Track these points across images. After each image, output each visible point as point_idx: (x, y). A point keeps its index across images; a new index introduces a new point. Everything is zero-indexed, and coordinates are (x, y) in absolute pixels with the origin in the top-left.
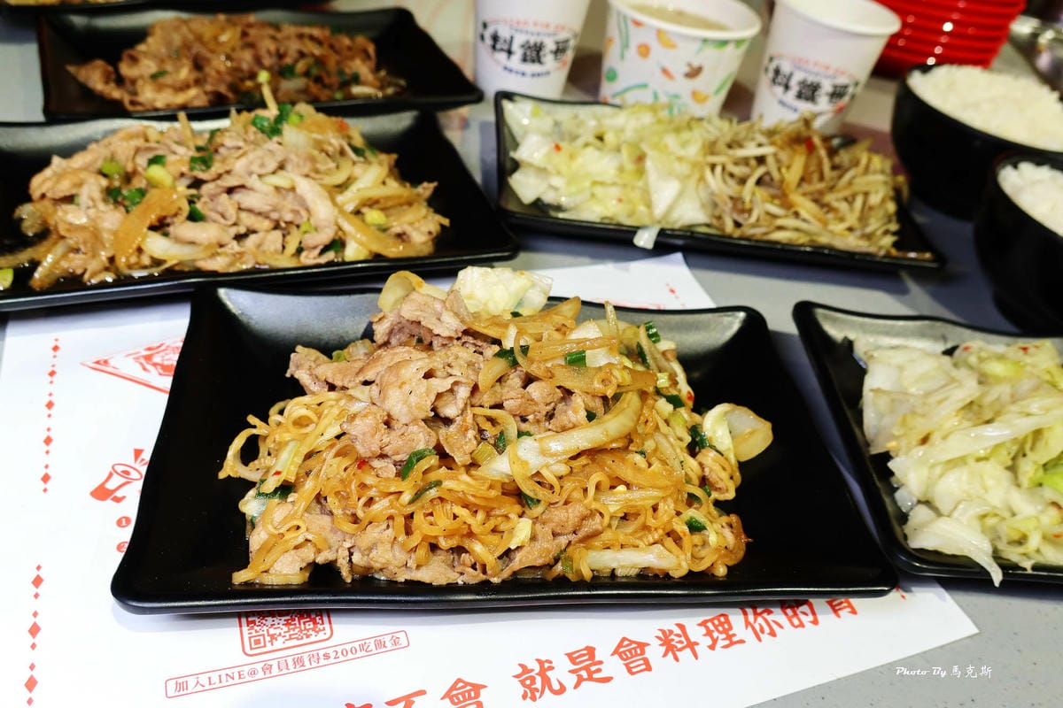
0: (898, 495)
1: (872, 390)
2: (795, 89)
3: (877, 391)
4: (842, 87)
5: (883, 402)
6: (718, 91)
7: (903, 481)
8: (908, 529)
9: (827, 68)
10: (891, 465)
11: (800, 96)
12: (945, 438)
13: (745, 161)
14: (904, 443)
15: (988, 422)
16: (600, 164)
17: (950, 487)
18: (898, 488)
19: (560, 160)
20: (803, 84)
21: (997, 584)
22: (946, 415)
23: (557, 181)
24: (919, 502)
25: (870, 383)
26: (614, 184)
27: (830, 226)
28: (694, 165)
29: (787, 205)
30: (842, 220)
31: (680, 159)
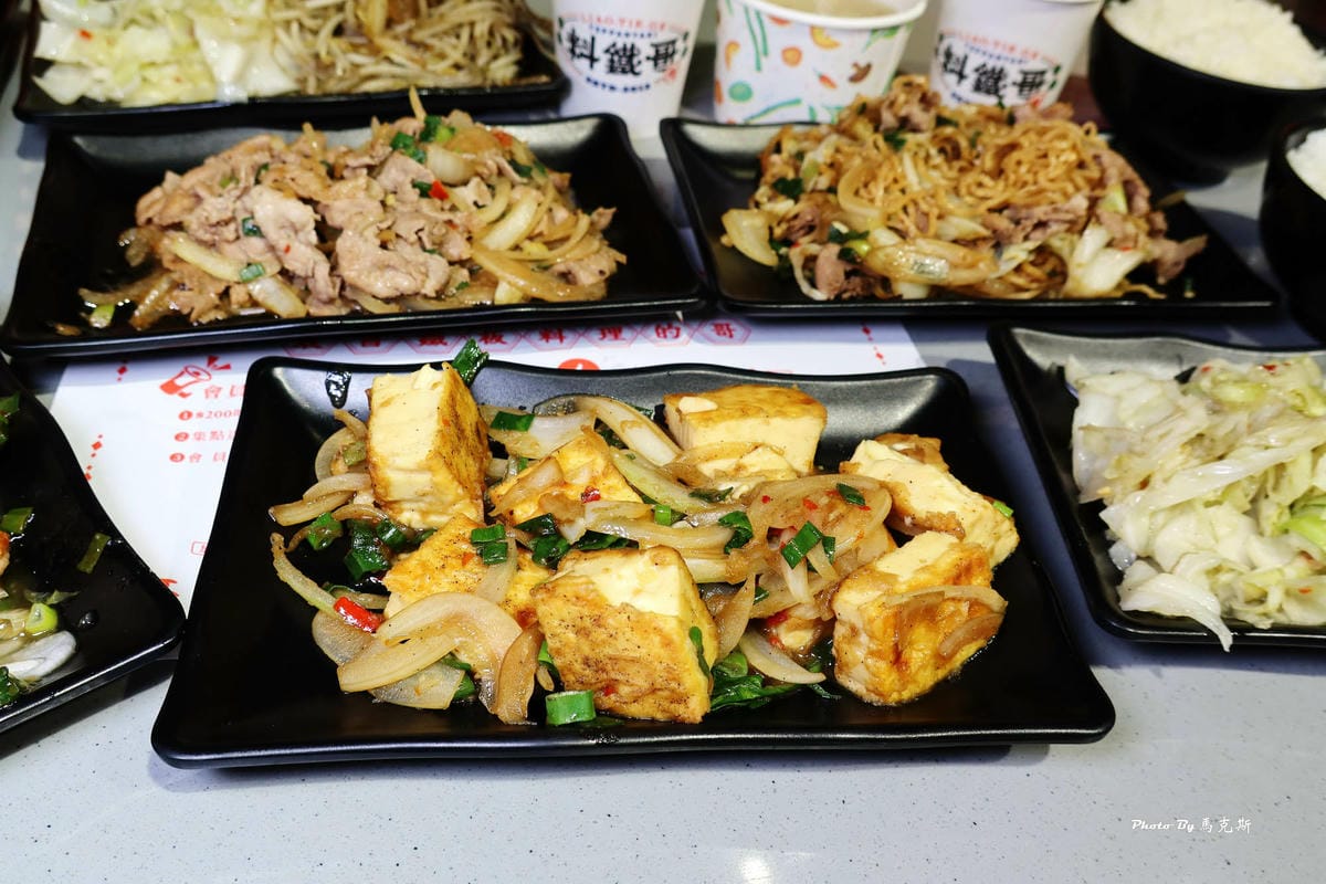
0: (1113, 551)
1: (1081, 428)
2: (972, 77)
3: (1088, 429)
5: (1095, 441)
7: (1119, 535)
8: (1121, 589)
9: (1012, 49)
10: (1103, 515)
12: (1166, 481)
14: (1118, 488)
15: (1221, 458)
17: (1173, 539)
18: (1114, 542)
21: (1227, 649)
22: (1169, 456)
24: (1139, 558)
25: (1082, 417)
27: (431, 67)
28: (261, 25)
29: (375, 51)
30: (442, 56)
31: (237, 20)
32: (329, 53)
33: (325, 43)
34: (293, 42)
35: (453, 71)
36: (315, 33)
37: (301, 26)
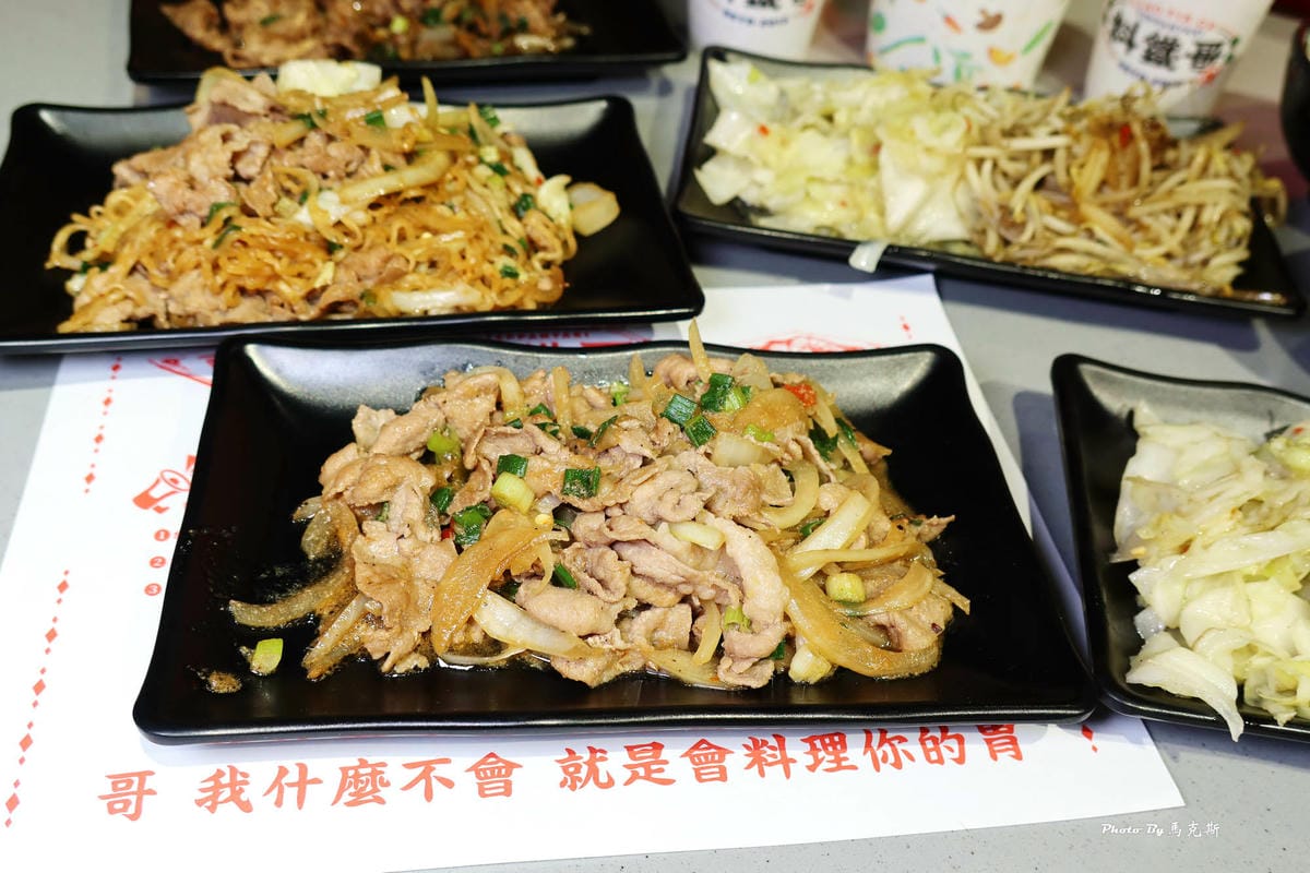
0: (1140, 619)
1: (1128, 479)
2: (1141, 47)
3: (1137, 480)
4: (1211, 46)
5: (1144, 495)
6: (1029, 48)
7: (1148, 601)
8: (1134, 660)
9: (1188, 18)
10: (1133, 577)
11: (1148, 57)
12: (1206, 547)
13: (1027, 155)
14: (1154, 549)
15: (1273, 529)
16: (822, 154)
17: (1207, 610)
18: (1143, 609)
19: (768, 146)
20: (1153, 40)
21: (1235, 738)
22: (1215, 521)
23: (762, 175)
24: (1167, 629)
25: (1134, 468)
26: (837, 182)
27: (1138, 251)
28: (951, 159)
29: (1077, 218)
30: (1155, 242)
31: (929, 150)
32: (1024, 211)
33: (1020, 198)
34: (981, 183)
35: (1163, 261)
36: (1016, 183)
37: (995, 165)
